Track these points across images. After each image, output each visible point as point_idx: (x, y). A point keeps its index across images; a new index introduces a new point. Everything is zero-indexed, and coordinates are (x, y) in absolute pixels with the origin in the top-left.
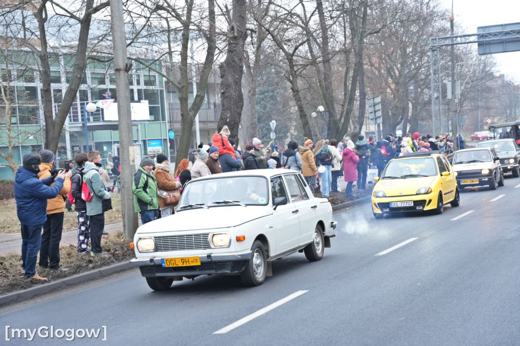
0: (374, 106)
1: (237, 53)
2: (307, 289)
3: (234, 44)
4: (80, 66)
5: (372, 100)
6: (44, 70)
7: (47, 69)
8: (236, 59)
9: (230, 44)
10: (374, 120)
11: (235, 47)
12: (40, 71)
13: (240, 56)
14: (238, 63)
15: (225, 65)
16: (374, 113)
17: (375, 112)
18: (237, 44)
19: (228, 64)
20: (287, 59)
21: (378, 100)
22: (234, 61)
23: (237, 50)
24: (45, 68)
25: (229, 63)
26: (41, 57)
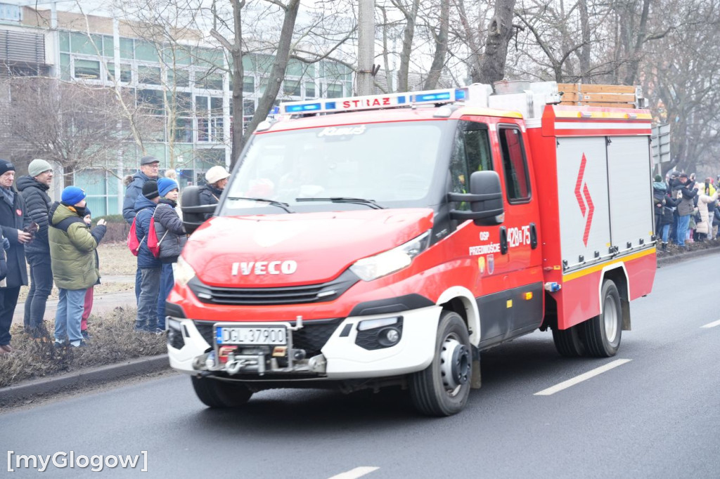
0: (660, 137)
1: (497, 57)
2: (628, 358)
3: (495, 44)
4: (281, 67)
5: (657, 129)
6: (236, 70)
7: (239, 69)
8: (496, 64)
9: (489, 44)
10: (659, 157)
11: (495, 48)
12: (230, 72)
13: (502, 61)
14: (498, 71)
15: (480, 72)
16: (658, 147)
17: (660, 146)
18: (499, 44)
19: (484, 71)
20: (554, 68)
21: (667, 129)
22: (493, 68)
23: (499, 53)
24: (238, 67)
25: (486, 70)
26: (233, 53)
